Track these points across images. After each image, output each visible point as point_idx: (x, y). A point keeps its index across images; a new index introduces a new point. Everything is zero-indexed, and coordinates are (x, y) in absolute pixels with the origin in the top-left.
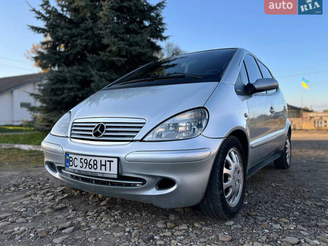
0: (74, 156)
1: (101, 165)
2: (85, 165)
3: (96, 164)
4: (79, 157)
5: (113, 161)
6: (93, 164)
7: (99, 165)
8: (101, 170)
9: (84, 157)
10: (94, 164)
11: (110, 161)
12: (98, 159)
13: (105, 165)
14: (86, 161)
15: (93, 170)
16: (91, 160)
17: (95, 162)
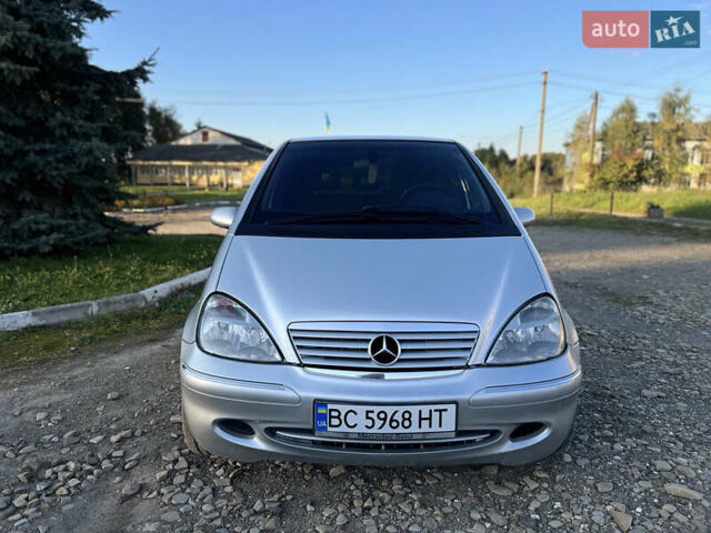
0: (344, 409)
1: (421, 419)
2: (379, 423)
3: (409, 419)
4: (361, 410)
5: (446, 410)
6: (400, 420)
7: (415, 419)
8: (420, 427)
9: (377, 409)
10: (404, 419)
11: (441, 411)
12: (414, 410)
13: (430, 419)
14: (382, 416)
15: (400, 430)
16: (396, 412)
17: (407, 416)
